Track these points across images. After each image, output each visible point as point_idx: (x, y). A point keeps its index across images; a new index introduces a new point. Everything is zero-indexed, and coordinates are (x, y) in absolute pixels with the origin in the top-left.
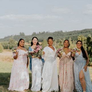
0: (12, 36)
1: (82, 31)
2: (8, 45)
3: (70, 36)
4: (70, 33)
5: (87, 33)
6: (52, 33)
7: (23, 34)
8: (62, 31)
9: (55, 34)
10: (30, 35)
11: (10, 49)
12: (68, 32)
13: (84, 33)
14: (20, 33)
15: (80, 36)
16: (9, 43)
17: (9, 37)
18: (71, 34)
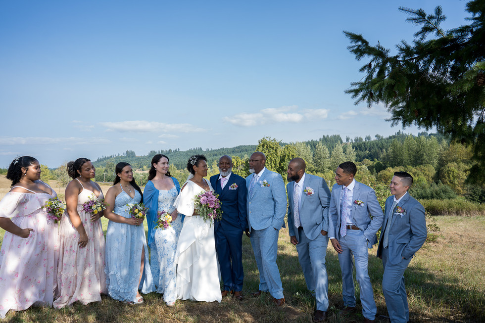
0: (111, 157)
1: (234, 148)
2: (105, 174)
3: (215, 157)
4: (215, 153)
5: (242, 153)
6: (184, 152)
7: (132, 154)
8: (201, 149)
9: (189, 154)
10: (144, 156)
11: (108, 181)
12: (211, 151)
13: (238, 152)
14: (127, 152)
15: (234, 158)
16: (106, 171)
17: (105, 158)
18: (216, 155)
